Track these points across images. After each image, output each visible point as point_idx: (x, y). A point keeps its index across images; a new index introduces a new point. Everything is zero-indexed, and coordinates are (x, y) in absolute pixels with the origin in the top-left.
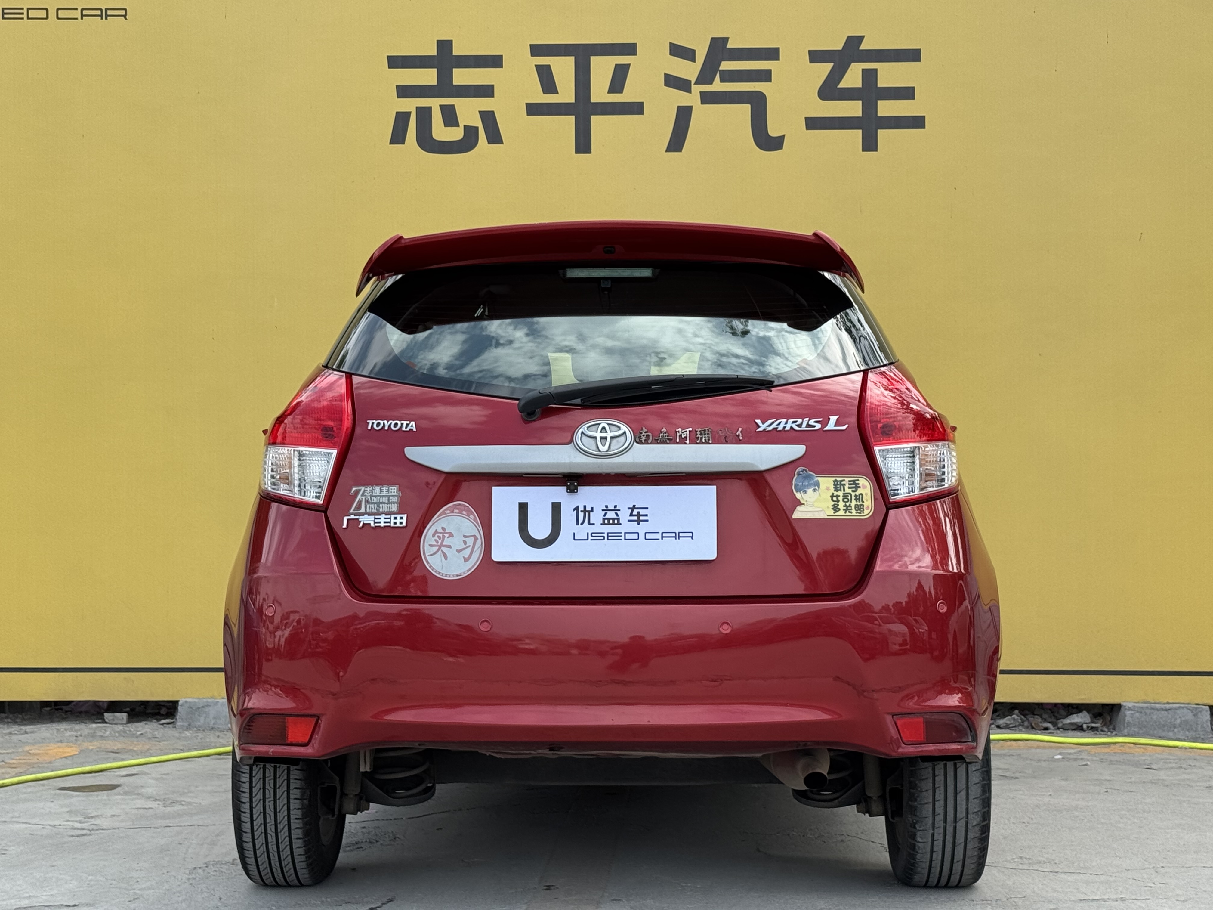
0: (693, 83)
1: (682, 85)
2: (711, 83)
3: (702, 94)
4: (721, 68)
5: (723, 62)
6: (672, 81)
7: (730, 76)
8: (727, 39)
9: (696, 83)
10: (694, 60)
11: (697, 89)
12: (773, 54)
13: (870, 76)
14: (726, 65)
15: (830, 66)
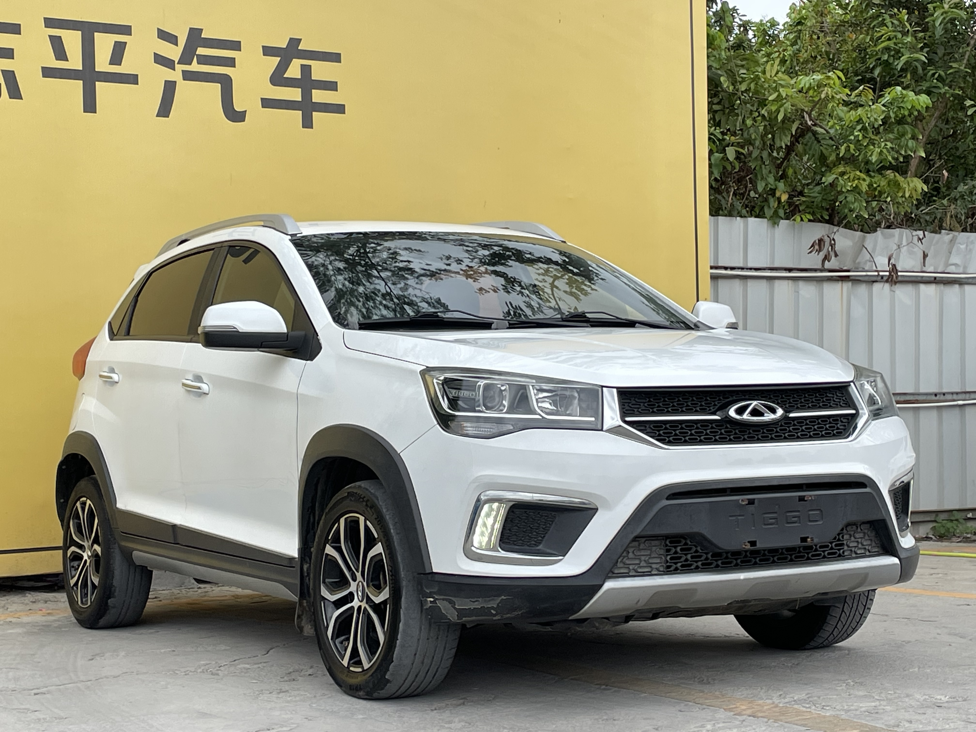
0: (176, 62)
1: (168, 63)
2: (190, 64)
3: (183, 72)
4: (197, 53)
5: (199, 48)
6: (160, 60)
7: (204, 60)
8: (201, 30)
9: (178, 63)
10: (176, 45)
11: (180, 68)
12: (236, 46)
13: (307, 70)
14: (201, 51)
15: (279, 59)
